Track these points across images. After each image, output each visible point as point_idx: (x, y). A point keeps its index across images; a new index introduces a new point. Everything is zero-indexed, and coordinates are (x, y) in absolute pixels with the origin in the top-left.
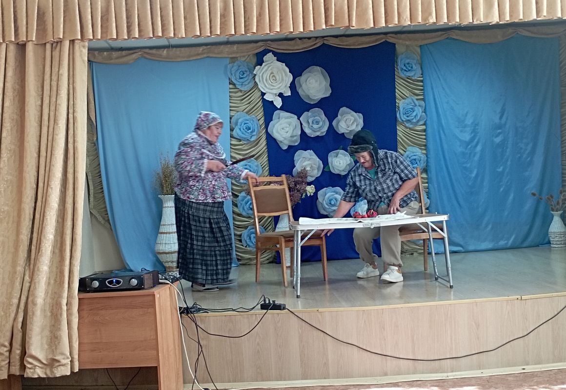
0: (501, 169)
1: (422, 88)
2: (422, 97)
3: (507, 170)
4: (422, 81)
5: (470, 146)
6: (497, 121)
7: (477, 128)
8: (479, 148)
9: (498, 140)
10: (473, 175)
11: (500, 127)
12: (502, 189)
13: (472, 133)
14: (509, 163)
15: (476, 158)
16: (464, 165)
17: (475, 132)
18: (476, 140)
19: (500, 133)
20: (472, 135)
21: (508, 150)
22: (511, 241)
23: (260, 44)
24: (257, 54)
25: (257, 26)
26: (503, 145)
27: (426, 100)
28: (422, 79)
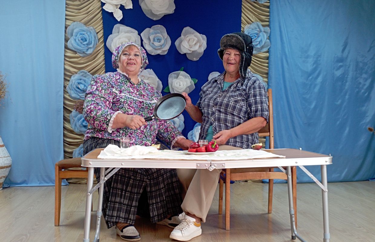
0: (339, 102)
1: (268, 14)
2: (267, 23)
3: (345, 104)
4: (268, 7)
5: (311, 77)
6: (339, 54)
7: (319, 59)
8: (320, 80)
9: (338, 73)
10: (313, 106)
11: (341, 60)
12: (338, 123)
13: (314, 64)
14: (347, 97)
15: (317, 89)
16: (304, 96)
17: (316, 63)
18: (317, 72)
19: (341, 66)
20: (315, 66)
21: (347, 84)
22: (343, 175)
26: (342, 79)
27: (271, 26)
28: (269, 4)
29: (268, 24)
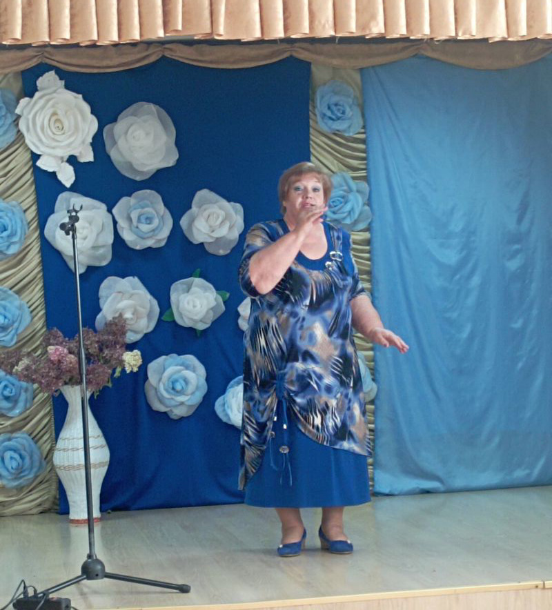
0: (518, 325)
1: (364, 155)
2: (362, 174)
3: (531, 326)
4: (363, 141)
5: (458, 277)
6: (512, 225)
7: (472, 239)
8: (476, 280)
9: (513, 265)
10: (465, 335)
11: (517, 238)
12: (520, 365)
13: (462, 249)
14: (535, 312)
15: (471, 301)
16: (447, 315)
17: (468, 248)
18: (470, 265)
19: (517, 252)
20: (464, 253)
21: (534, 285)
22: (536, 472)
23: (29, 52)
24: (23, 72)
25: (24, 26)
26: (523, 275)
27: (372, 180)
28: (363, 136)
29: (365, 174)
